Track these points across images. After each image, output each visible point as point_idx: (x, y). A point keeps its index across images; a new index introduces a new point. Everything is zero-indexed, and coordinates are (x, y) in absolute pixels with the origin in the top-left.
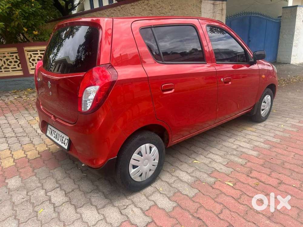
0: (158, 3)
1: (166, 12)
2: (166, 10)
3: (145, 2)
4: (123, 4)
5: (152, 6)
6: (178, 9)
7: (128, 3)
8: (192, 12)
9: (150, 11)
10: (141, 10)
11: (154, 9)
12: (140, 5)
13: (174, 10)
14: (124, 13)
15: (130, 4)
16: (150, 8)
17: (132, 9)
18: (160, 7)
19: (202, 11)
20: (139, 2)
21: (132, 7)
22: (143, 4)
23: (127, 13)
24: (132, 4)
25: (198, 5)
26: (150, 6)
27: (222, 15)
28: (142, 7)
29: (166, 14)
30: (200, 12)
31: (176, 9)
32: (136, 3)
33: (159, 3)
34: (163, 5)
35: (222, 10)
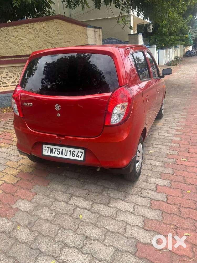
0: (44, 28)
1: (54, 36)
2: (54, 35)
3: (30, 26)
4: (4, 27)
5: (38, 30)
6: (66, 34)
7: (10, 26)
8: (79, 37)
9: (36, 35)
10: (26, 33)
11: (40, 33)
12: (24, 28)
13: (62, 35)
14: (6, 35)
15: (12, 27)
16: (35, 32)
17: (14, 31)
18: (47, 32)
19: (88, 37)
20: (23, 26)
21: (15, 30)
22: (27, 28)
23: (10, 35)
24: (15, 27)
25: (84, 31)
26: (35, 30)
27: (100, 40)
28: (26, 30)
29: (54, 38)
30: (86, 38)
31: (63, 34)
32: (19, 26)
33: (46, 28)
34: (50, 30)
35: (100, 36)
